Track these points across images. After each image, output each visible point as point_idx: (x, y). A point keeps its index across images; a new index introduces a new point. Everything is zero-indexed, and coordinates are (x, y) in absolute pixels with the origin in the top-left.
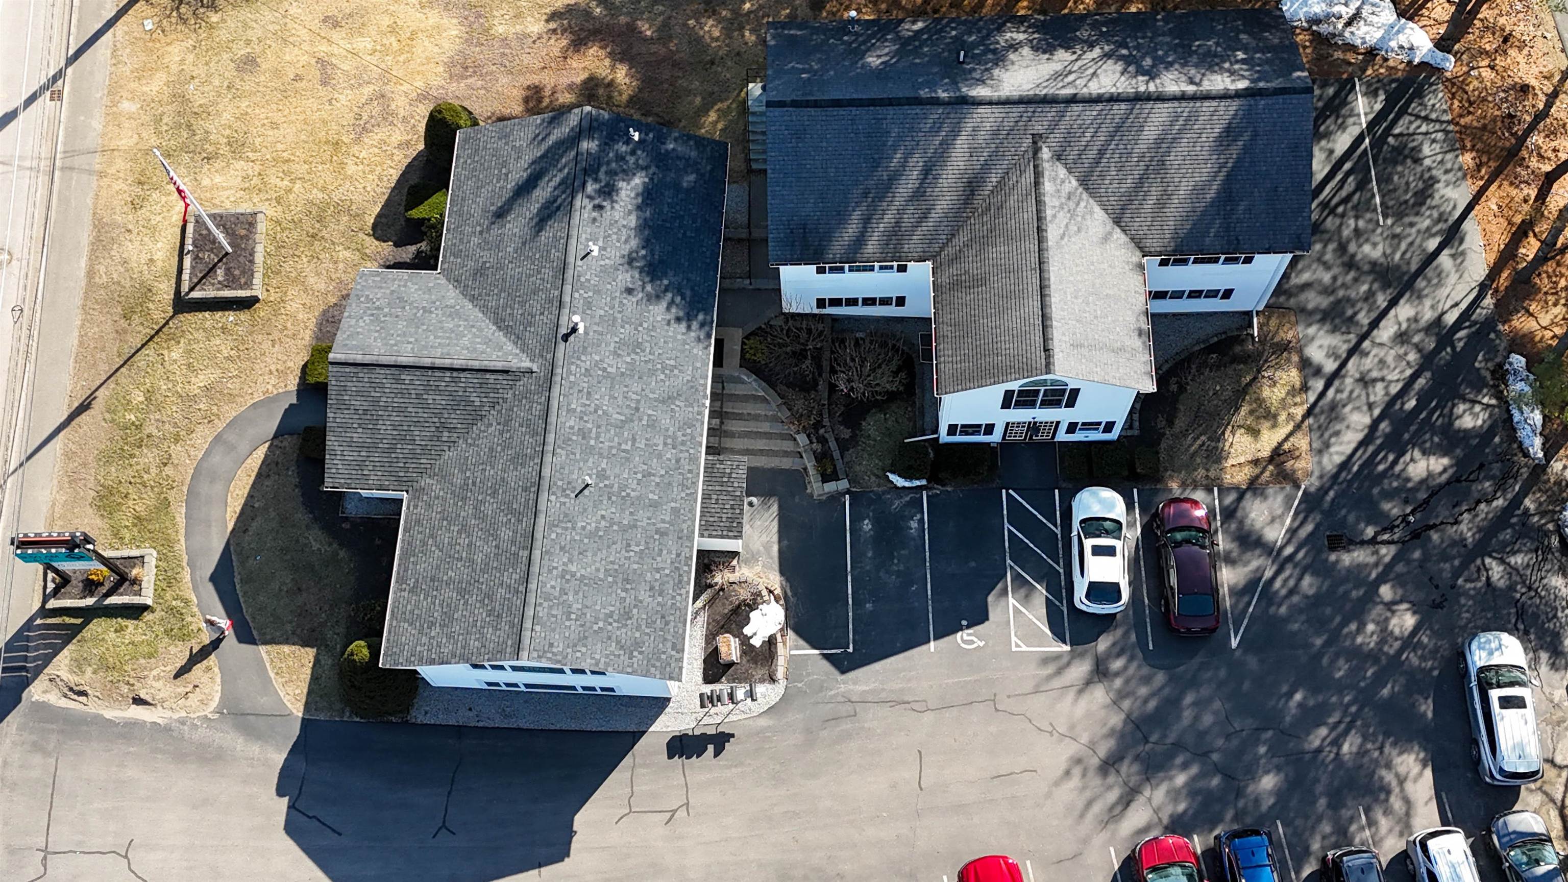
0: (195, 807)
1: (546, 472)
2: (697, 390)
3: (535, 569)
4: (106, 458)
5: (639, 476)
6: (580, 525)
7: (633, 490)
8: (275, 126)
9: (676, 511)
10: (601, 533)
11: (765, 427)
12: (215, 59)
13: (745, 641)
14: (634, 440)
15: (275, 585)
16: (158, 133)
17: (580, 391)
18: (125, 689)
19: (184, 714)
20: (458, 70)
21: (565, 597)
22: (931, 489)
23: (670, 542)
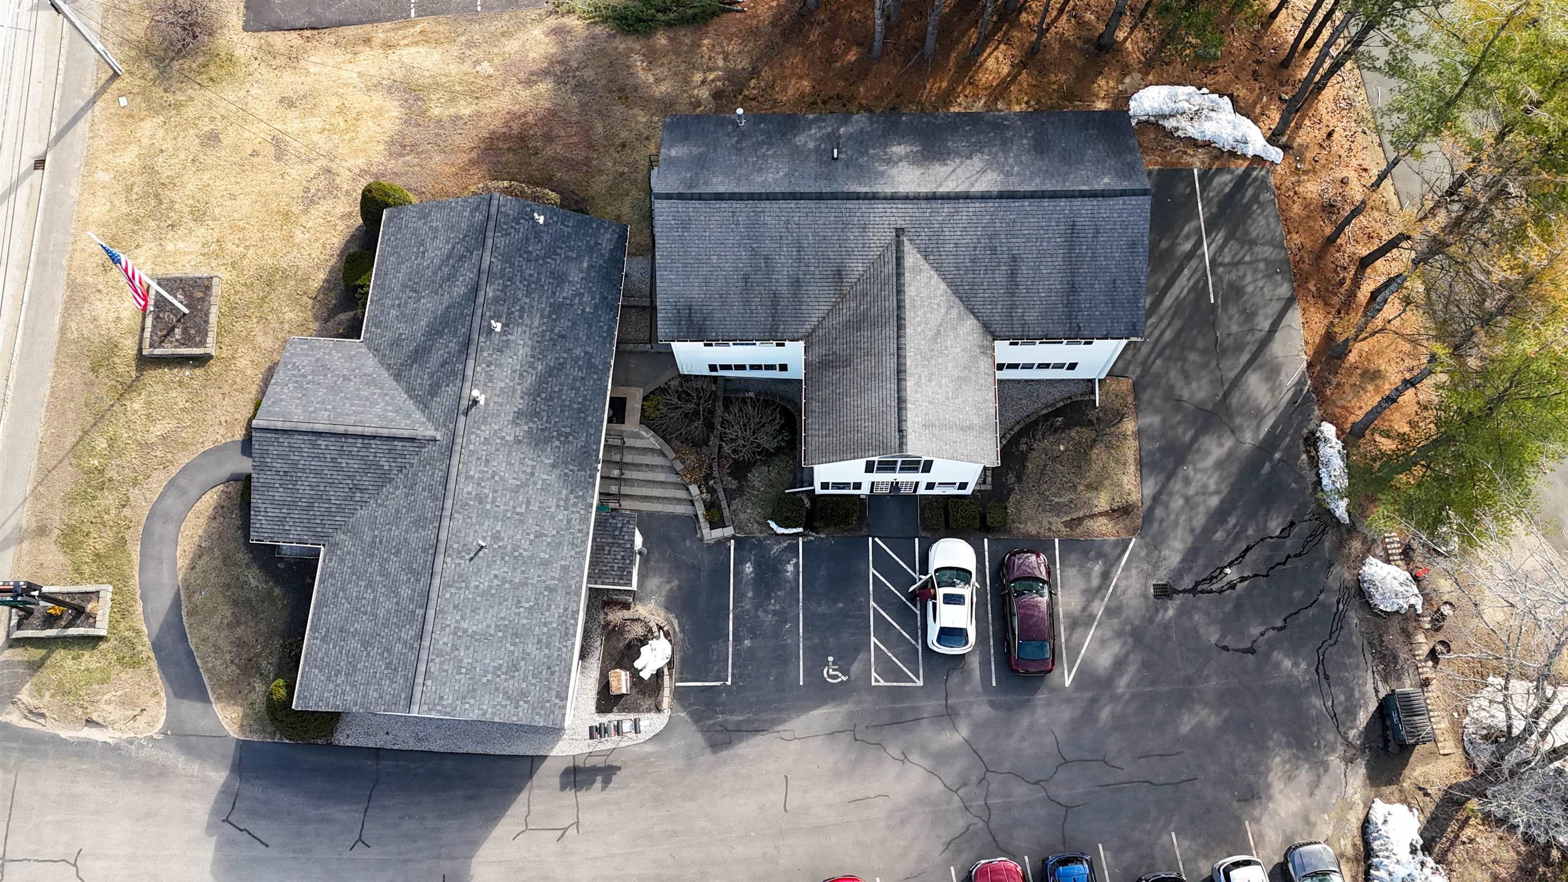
0: (138, 820)
1: (443, 536)
2: (590, 455)
3: (429, 627)
4: (72, 500)
5: (532, 537)
6: (473, 584)
7: (525, 550)
8: (233, 197)
9: (565, 569)
10: (493, 592)
11: (662, 477)
12: (182, 134)
13: (635, 674)
14: (528, 503)
15: (217, 619)
16: (128, 201)
17: (478, 459)
18: (79, 712)
19: (132, 735)
20: (396, 148)
21: (456, 653)
22: (806, 536)
23: (559, 598)
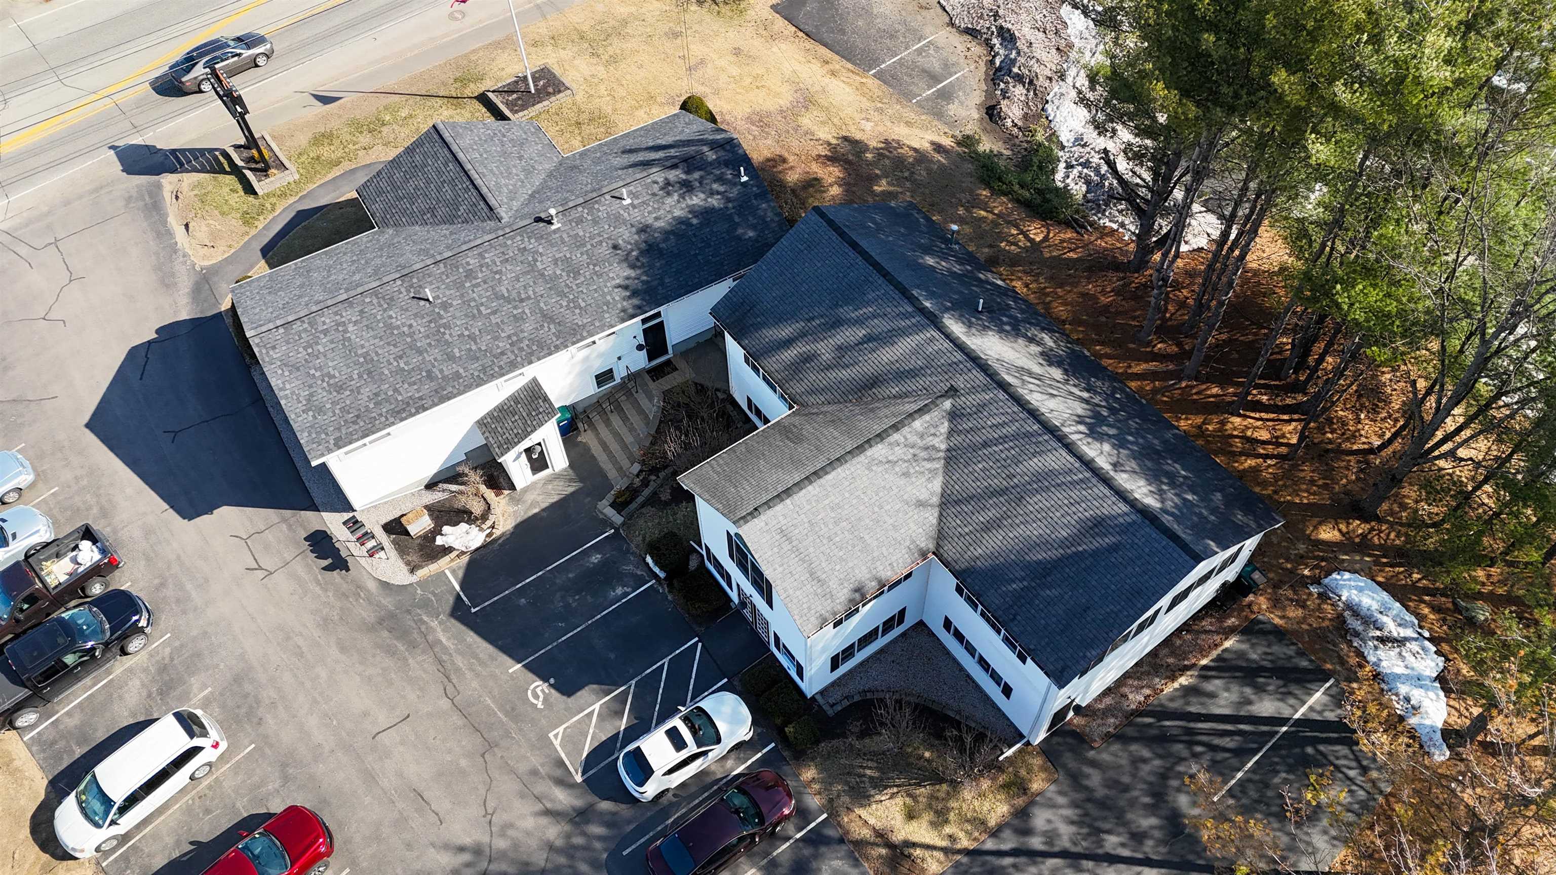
0: (124, 295)
2: (575, 335)
5: (467, 333)
6: (391, 313)
7: (451, 335)
9: (457, 376)
10: (396, 332)
11: (629, 439)
13: (435, 532)
14: (494, 312)
17: (503, 253)
18: (191, 215)
19: (190, 252)
20: (755, 118)
21: (322, 336)
22: (660, 584)
23: (427, 387)
